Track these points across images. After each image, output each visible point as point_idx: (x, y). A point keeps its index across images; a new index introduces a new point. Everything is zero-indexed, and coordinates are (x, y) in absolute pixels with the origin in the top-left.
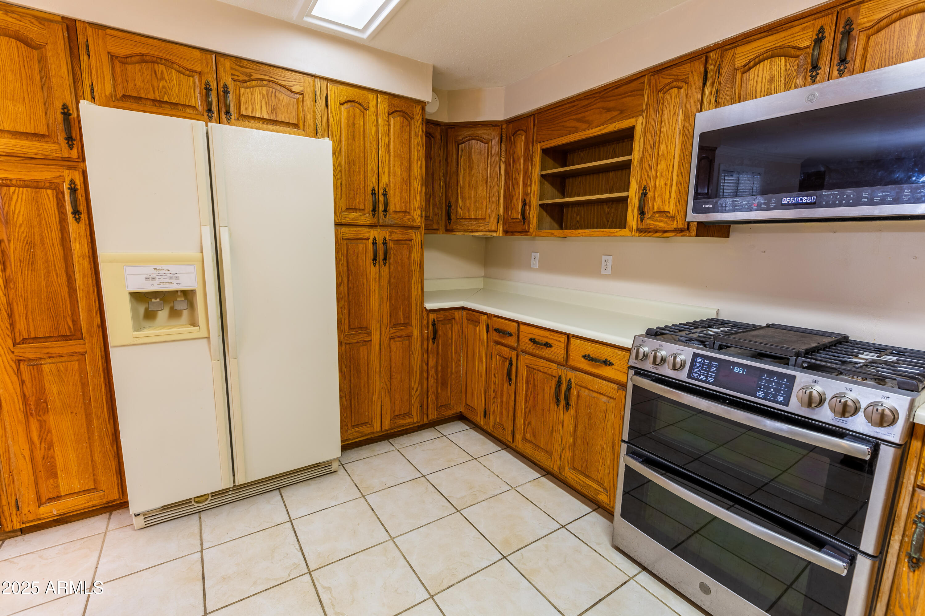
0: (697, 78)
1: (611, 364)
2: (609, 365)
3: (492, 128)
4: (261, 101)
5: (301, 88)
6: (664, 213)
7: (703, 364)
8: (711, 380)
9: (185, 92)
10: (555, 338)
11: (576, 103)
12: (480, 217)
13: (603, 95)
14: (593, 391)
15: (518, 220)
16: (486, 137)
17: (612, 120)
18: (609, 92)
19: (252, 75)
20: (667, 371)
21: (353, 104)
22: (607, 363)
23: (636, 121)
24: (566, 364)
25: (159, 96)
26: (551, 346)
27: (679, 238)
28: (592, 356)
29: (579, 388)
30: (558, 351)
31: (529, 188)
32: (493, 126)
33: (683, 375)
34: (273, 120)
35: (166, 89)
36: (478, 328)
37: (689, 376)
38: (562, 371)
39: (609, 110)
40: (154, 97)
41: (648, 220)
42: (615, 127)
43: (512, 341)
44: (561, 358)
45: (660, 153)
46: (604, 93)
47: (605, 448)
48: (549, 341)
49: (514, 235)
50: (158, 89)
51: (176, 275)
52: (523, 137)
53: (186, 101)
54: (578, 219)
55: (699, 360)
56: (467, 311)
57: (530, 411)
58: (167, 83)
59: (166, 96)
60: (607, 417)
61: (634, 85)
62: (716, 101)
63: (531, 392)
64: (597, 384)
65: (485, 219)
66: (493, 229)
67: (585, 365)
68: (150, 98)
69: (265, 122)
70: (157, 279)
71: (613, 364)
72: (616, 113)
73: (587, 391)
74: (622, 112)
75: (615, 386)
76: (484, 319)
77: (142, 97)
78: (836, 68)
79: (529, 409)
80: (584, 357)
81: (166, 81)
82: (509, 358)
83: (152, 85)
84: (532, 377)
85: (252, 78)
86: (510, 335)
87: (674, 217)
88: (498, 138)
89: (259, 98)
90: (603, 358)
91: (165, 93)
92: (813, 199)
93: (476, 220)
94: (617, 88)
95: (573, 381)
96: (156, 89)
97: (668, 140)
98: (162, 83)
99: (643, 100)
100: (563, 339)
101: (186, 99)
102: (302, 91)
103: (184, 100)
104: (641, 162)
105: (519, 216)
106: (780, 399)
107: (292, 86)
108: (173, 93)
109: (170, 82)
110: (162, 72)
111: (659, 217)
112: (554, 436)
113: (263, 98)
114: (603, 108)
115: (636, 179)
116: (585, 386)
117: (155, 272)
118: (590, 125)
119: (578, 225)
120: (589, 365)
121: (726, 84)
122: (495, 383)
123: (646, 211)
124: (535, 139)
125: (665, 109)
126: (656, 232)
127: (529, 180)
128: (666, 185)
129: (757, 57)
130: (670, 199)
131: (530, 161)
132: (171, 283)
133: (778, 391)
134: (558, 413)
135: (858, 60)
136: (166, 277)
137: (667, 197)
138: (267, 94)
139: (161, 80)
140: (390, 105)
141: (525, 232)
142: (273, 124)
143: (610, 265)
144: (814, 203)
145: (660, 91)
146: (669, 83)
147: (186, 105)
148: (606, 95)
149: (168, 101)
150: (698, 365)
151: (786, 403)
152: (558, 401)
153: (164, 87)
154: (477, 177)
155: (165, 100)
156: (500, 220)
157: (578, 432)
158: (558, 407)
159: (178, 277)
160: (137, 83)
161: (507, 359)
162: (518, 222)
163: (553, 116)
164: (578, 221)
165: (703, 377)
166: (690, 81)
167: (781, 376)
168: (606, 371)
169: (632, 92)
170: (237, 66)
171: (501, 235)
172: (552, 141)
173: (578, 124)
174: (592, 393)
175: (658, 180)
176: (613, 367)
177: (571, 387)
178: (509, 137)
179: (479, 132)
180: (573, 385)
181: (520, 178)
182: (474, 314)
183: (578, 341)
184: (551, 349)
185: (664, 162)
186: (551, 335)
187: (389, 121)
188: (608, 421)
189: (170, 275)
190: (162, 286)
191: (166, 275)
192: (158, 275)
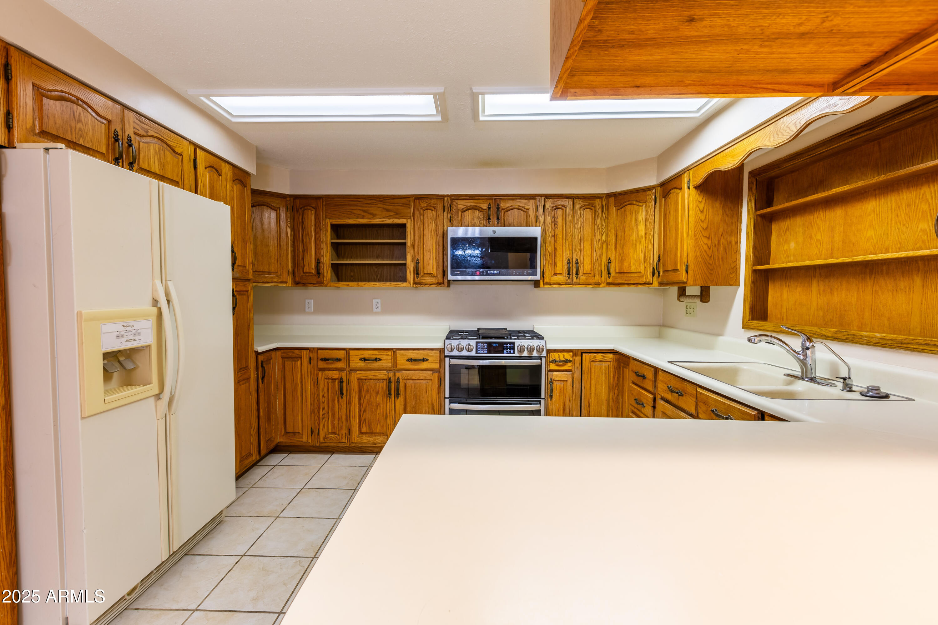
0: (441, 208)
1: (427, 360)
2: (426, 361)
3: (279, 199)
4: (154, 156)
5: (181, 150)
6: (430, 275)
7: (481, 346)
8: (486, 352)
9: (98, 138)
10: (383, 354)
11: (361, 200)
12: (273, 270)
13: (382, 200)
14: (416, 380)
15: (312, 274)
16: (275, 205)
17: (390, 217)
18: (386, 200)
19: (148, 131)
20: (465, 353)
21: (212, 169)
22: (424, 360)
23: (407, 221)
24: (394, 368)
25: (76, 138)
26: (380, 360)
27: (439, 287)
28: (413, 358)
29: (405, 381)
30: (387, 361)
31: (322, 251)
32: (280, 198)
33: (473, 353)
34: (162, 176)
35: (82, 131)
36: (299, 362)
37: (477, 353)
38: (391, 374)
39: (388, 210)
40: (71, 139)
41: (422, 278)
42: (393, 221)
43: (341, 365)
44: (390, 365)
45: (425, 242)
46: (383, 199)
47: (428, 410)
48: (378, 357)
49: (307, 286)
50: (75, 130)
51: (139, 331)
52: (313, 212)
53: (97, 147)
54: (352, 274)
55: (479, 344)
56: (282, 351)
57: (364, 411)
58: (83, 126)
59: (81, 139)
60: (428, 392)
61: (403, 201)
62: (451, 222)
63: (365, 396)
64: (418, 374)
65: (277, 272)
66: (285, 280)
67: (409, 365)
68: (67, 138)
69: (156, 176)
70: (125, 336)
71: (428, 360)
72: (393, 213)
73: (411, 381)
74: (397, 214)
75: (431, 372)
76: (304, 354)
77: (61, 136)
78: (496, 221)
79: (363, 409)
80: (408, 360)
81: (82, 124)
82: (339, 379)
83: (70, 125)
84: (365, 386)
85: (149, 134)
86: (339, 360)
87: (436, 276)
88: (285, 207)
89: (153, 153)
90: (421, 358)
91: (81, 136)
92: (498, 272)
93: (269, 273)
94: (392, 199)
95: (400, 378)
96: (73, 130)
97: (428, 236)
98: (79, 125)
99: (411, 211)
100: (390, 353)
101: (98, 146)
102: (182, 152)
103: (97, 145)
104: (413, 246)
105: (313, 271)
106: (512, 352)
107: (175, 147)
108: (87, 137)
109: (85, 126)
110: (80, 113)
111: (427, 276)
112: (388, 420)
113: (156, 154)
114: (384, 208)
115: (411, 254)
116: (410, 378)
117: (123, 329)
118: (374, 216)
119: (352, 278)
120: (411, 364)
121: (455, 215)
122: (323, 403)
123: (419, 272)
124: (324, 216)
125: (425, 219)
126: (426, 284)
127: (322, 245)
128: (430, 259)
129: (467, 207)
130: (433, 267)
131: (322, 231)
132: (134, 340)
133: (510, 349)
134: (390, 403)
135: (502, 220)
136: (131, 333)
137: (431, 266)
138: (159, 151)
139: (78, 123)
140: (234, 174)
141: (320, 284)
142: (162, 179)
143: (379, 305)
144: (499, 274)
145: (421, 209)
146: (426, 206)
147: (97, 151)
148: (384, 201)
149: (83, 144)
150: (479, 347)
151: (514, 353)
152: (390, 394)
153: (80, 130)
154: (268, 237)
155: (80, 143)
156: (289, 274)
157: (408, 409)
158: (390, 399)
159: (140, 332)
160: (57, 121)
161: (335, 379)
162: (312, 276)
163: (340, 203)
164: (352, 276)
165: (482, 352)
166: (437, 208)
167: (510, 343)
168: (424, 365)
169: (402, 204)
170: (138, 121)
171: (290, 285)
172: (342, 220)
173: (364, 214)
174: (415, 381)
175: (425, 257)
176: (428, 361)
177: (400, 382)
178: (297, 209)
179: (268, 200)
180: (401, 381)
181: (311, 242)
182: (293, 352)
183: (402, 352)
184: (381, 361)
185: (428, 247)
186: (379, 352)
187: (233, 187)
188: (428, 394)
189: (134, 331)
190: (128, 343)
191: (132, 332)
192: (125, 332)
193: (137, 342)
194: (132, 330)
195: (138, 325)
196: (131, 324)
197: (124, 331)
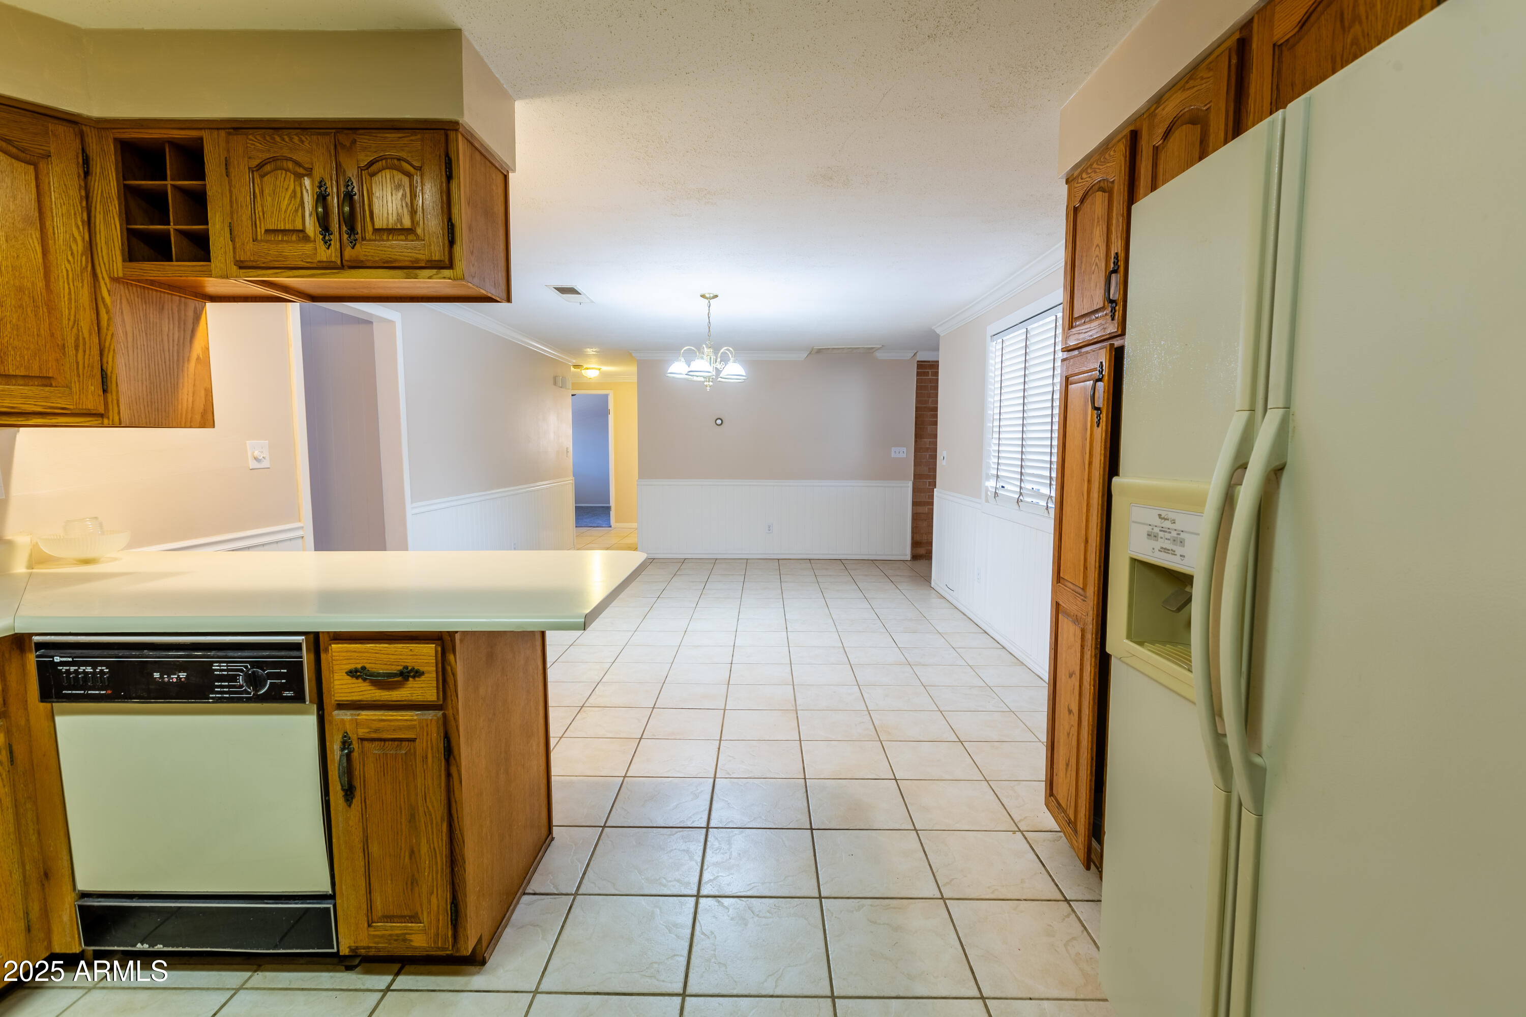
70: (1159, 539)
117: (1158, 522)
132: (1173, 553)
136: (1170, 536)
159: (1184, 538)
189: (1174, 534)
190: (1163, 555)
191: (1170, 533)
192: (1161, 531)
193: (1177, 559)
194: (1172, 529)
195: (1183, 521)
196: (1171, 516)
197: (1159, 527)
